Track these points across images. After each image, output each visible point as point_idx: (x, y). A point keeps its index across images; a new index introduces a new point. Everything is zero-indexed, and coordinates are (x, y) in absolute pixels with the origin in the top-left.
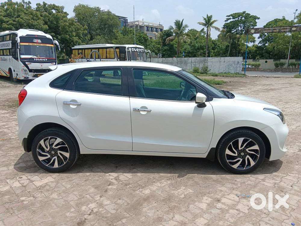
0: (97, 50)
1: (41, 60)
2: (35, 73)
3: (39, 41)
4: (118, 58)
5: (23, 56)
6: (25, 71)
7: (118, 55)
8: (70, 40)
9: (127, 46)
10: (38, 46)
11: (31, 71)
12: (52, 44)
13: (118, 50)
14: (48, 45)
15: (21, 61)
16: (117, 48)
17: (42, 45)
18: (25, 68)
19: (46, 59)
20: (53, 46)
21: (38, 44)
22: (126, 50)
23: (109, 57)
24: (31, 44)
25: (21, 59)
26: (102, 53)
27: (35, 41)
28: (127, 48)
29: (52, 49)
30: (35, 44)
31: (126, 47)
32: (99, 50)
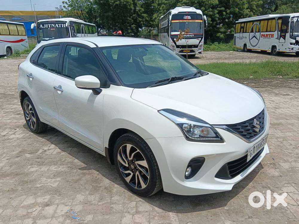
0: (258, 23)
1: (188, 36)
2: (181, 49)
3: (189, 17)
4: (279, 30)
5: (173, 33)
6: (173, 46)
7: (280, 26)
8: (240, 13)
9: (292, 15)
10: (187, 22)
11: (178, 47)
12: (202, 20)
13: (280, 21)
14: (197, 21)
15: (171, 37)
16: (280, 18)
17: (191, 21)
18: (174, 44)
19: (193, 35)
20: (201, 21)
21: (188, 20)
22: (290, 20)
23: (269, 30)
24: (181, 21)
25: (171, 35)
26: (263, 26)
27: (185, 17)
28: (292, 18)
29: (201, 24)
30: (185, 21)
31: (290, 17)
32: (260, 23)
